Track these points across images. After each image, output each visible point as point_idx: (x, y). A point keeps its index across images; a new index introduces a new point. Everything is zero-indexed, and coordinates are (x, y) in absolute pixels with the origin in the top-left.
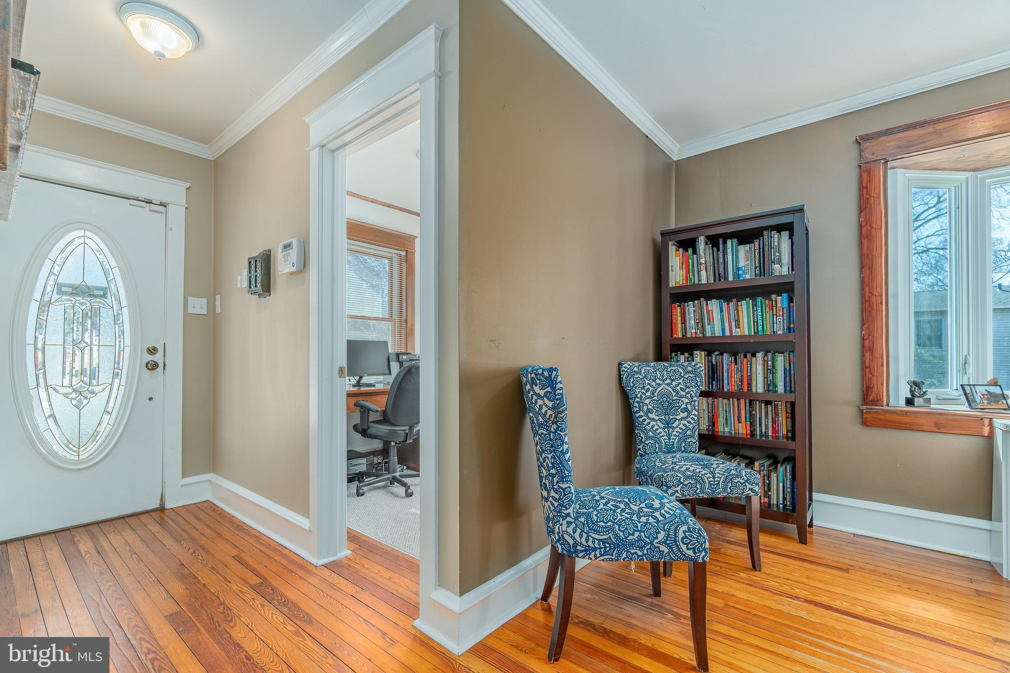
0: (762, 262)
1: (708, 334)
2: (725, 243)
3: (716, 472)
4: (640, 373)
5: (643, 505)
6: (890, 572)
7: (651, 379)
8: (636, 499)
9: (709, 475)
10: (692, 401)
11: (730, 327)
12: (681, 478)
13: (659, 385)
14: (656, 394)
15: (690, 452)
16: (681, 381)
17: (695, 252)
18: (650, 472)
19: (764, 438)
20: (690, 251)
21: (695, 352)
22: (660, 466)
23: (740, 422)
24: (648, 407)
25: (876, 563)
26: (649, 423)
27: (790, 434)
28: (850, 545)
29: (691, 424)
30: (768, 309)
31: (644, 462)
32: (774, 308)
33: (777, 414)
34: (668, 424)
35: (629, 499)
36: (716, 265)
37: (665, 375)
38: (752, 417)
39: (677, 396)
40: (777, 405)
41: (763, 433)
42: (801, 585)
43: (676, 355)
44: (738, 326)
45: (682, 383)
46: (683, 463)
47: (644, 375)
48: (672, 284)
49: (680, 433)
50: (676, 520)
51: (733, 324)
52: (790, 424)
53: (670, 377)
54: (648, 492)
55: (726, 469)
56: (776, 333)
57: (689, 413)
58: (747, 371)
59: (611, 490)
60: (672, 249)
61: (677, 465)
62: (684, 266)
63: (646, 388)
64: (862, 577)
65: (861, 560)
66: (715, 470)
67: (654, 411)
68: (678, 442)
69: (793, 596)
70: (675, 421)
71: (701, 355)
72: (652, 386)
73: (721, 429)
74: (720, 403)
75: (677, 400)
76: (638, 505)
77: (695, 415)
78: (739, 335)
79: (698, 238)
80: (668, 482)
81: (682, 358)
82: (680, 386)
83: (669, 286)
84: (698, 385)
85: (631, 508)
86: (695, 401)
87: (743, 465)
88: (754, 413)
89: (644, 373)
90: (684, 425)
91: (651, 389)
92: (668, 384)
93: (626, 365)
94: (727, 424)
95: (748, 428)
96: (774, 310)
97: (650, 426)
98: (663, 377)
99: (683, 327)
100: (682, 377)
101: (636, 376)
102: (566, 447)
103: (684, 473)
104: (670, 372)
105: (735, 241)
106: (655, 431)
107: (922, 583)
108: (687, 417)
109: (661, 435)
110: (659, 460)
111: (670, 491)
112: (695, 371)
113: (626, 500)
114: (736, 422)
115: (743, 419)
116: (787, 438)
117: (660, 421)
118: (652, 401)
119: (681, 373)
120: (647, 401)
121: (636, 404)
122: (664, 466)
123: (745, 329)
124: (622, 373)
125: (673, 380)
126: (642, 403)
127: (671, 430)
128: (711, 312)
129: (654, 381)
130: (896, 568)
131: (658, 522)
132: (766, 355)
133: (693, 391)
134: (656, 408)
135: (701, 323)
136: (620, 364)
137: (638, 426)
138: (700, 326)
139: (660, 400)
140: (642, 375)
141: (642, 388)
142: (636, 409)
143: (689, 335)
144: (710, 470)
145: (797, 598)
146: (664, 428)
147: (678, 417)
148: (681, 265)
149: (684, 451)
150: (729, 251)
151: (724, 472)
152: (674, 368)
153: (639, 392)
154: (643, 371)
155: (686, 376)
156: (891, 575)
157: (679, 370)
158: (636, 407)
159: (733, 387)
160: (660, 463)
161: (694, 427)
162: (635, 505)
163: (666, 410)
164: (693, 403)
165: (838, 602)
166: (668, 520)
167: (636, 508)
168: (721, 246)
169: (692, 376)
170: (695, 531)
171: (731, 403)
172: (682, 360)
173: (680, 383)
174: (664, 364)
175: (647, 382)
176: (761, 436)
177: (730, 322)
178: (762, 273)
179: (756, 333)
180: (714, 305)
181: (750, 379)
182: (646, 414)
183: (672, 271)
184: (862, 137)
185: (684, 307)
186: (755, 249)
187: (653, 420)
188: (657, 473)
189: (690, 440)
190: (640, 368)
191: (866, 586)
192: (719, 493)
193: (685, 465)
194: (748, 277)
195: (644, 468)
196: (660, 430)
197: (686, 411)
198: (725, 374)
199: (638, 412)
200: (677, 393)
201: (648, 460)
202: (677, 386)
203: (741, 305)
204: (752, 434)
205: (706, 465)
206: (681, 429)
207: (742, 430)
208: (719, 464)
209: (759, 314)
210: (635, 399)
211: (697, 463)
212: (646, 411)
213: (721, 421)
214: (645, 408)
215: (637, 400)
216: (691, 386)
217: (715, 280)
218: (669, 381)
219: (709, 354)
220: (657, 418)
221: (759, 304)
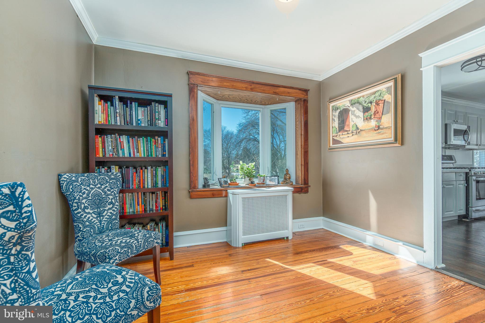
0: (151, 118)
1: (121, 155)
2: (131, 103)
3: (139, 238)
4: (77, 181)
5: (110, 285)
6: (206, 259)
7: (86, 185)
8: (102, 282)
9: (135, 242)
10: (115, 197)
11: (134, 152)
12: (118, 249)
13: (92, 189)
14: (90, 195)
15: (114, 229)
16: (108, 185)
17: (112, 105)
18: (93, 252)
19: (151, 212)
20: (109, 103)
21: (112, 167)
22: (100, 245)
23: (138, 205)
24: (84, 205)
25: (200, 257)
26: (86, 216)
27: (164, 208)
28: (188, 252)
29: (115, 211)
30: (153, 144)
31: (84, 245)
32: (157, 143)
33: (157, 198)
34: (100, 214)
35: (96, 285)
36: (125, 115)
37: (96, 181)
38: (145, 201)
39: (105, 195)
40: (158, 193)
41: (151, 209)
42: (180, 283)
43: (99, 168)
44: (138, 152)
45: (108, 186)
46: (117, 239)
47: (80, 183)
48: (96, 122)
49: (108, 219)
50: (139, 285)
51: (135, 150)
52: (164, 202)
53: (100, 183)
54: (108, 271)
55: (143, 235)
56: (157, 156)
57: (114, 205)
58: (143, 176)
59: (74, 283)
60: (97, 99)
61: (113, 241)
62: (105, 112)
63: (82, 192)
64: (199, 266)
65: (195, 258)
66: (138, 238)
67: (89, 207)
68: (107, 225)
69: (179, 291)
70: (104, 212)
71: (116, 168)
72: (87, 190)
73: (128, 211)
74: (127, 196)
75: (105, 197)
76: (106, 286)
77: (117, 205)
78: (139, 156)
79: (115, 96)
80: (110, 255)
81: (103, 170)
82: (107, 188)
83: (94, 123)
84: (118, 187)
85: (101, 293)
86: (117, 197)
87: (140, 228)
88: (146, 199)
89: (80, 181)
90: (111, 213)
91: (86, 192)
92: (99, 188)
93: (65, 176)
94: (131, 207)
95: (143, 207)
96: (157, 145)
97: (87, 218)
98: (95, 183)
99: (104, 150)
100: (108, 182)
101: (75, 184)
102: (32, 265)
103: (119, 245)
104: (100, 179)
105: (137, 104)
106: (91, 221)
107: (216, 259)
108: (112, 207)
109: (95, 223)
110: (98, 241)
111: (112, 261)
112: (116, 178)
113: (94, 286)
114: (137, 205)
115: (140, 203)
116: (162, 209)
117: (94, 213)
118: (87, 200)
119: (107, 180)
120: (84, 201)
121: (75, 204)
122: (104, 245)
123: (142, 153)
124: (61, 182)
125: (102, 185)
126: (80, 202)
127: (102, 217)
128: (122, 142)
129: (89, 186)
130: (206, 256)
131: (127, 293)
132: (152, 168)
133: (115, 191)
134: (90, 205)
135: (115, 148)
136: (60, 176)
137: (77, 220)
138: (115, 150)
139: (93, 199)
140: (79, 183)
141: (79, 192)
142: (74, 208)
143: (107, 156)
144: (135, 238)
145: (182, 291)
146: (97, 218)
147: (106, 209)
148: (102, 111)
149: (111, 229)
150: (134, 109)
151: (143, 237)
152: (102, 177)
153: (77, 195)
154: (80, 180)
155: (111, 182)
156: (206, 260)
157: (105, 178)
158: (75, 206)
159: (135, 186)
160: (99, 243)
161: (117, 213)
162: (104, 288)
163: (98, 205)
164: (116, 198)
165: (197, 284)
166: (134, 289)
167: (105, 291)
168: (129, 105)
169: (114, 181)
170: (154, 288)
171: (134, 195)
172: (103, 172)
173: (107, 186)
174: (94, 174)
175: (83, 187)
176: (150, 211)
177: (133, 149)
178: (151, 125)
179: (148, 156)
180: (124, 139)
181: (144, 180)
182: (83, 210)
183: (96, 113)
184: (190, 72)
185: (104, 138)
186: (148, 111)
187: (89, 213)
188: (100, 251)
189: (114, 222)
190: (77, 178)
191: (202, 270)
192: (141, 250)
193: (119, 239)
194: (143, 125)
195: (86, 249)
196: (94, 219)
197: (111, 203)
198: (131, 179)
199: (76, 210)
200: (105, 193)
201: (88, 243)
202: (105, 188)
203: (140, 140)
204: (145, 210)
205: (131, 236)
206: (108, 216)
207: (139, 209)
208: (138, 233)
209: (149, 146)
210: (74, 201)
211: (125, 236)
212: (83, 208)
213: (128, 206)
214: (83, 206)
215: (75, 201)
216: (114, 188)
217: (125, 124)
218: (99, 185)
219: (120, 168)
220: (91, 212)
221: (149, 140)
